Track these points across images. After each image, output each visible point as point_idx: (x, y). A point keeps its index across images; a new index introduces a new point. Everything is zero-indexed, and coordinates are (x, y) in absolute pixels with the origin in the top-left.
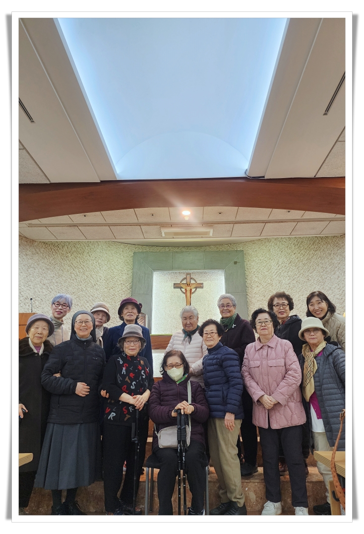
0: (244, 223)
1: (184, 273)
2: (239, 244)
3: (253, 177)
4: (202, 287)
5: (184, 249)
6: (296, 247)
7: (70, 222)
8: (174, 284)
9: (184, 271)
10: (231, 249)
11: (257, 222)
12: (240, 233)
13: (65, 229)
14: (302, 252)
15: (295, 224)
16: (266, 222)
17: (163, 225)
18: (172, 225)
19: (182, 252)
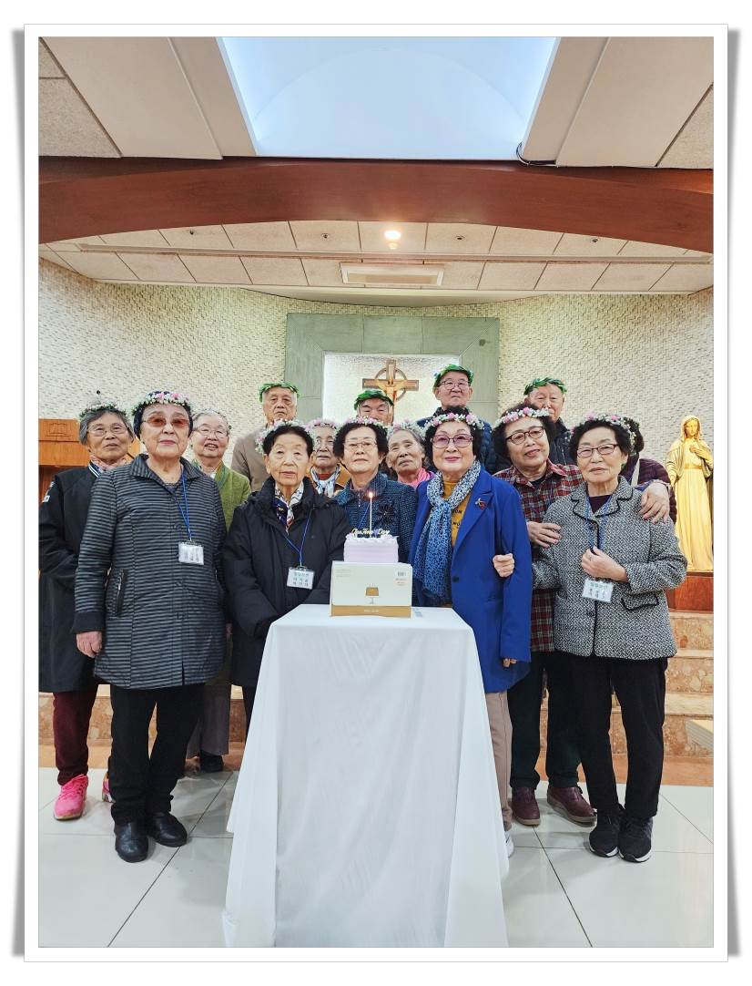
0: (505, 261)
1: (383, 359)
2: (491, 306)
3: (532, 162)
4: (416, 389)
5: (383, 311)
6: (601, 315)
7: (162, 245)
8: (364, 380)
9: (384, 355)
10: (475, 315)
11: (530, 260)
12: (496, 283)
13: (154, 259)
14: (611, 325)
15: (602, 267)
16: (547, 261)
17: (347, 259)
18: (362, 260)
19: (380, 317)
